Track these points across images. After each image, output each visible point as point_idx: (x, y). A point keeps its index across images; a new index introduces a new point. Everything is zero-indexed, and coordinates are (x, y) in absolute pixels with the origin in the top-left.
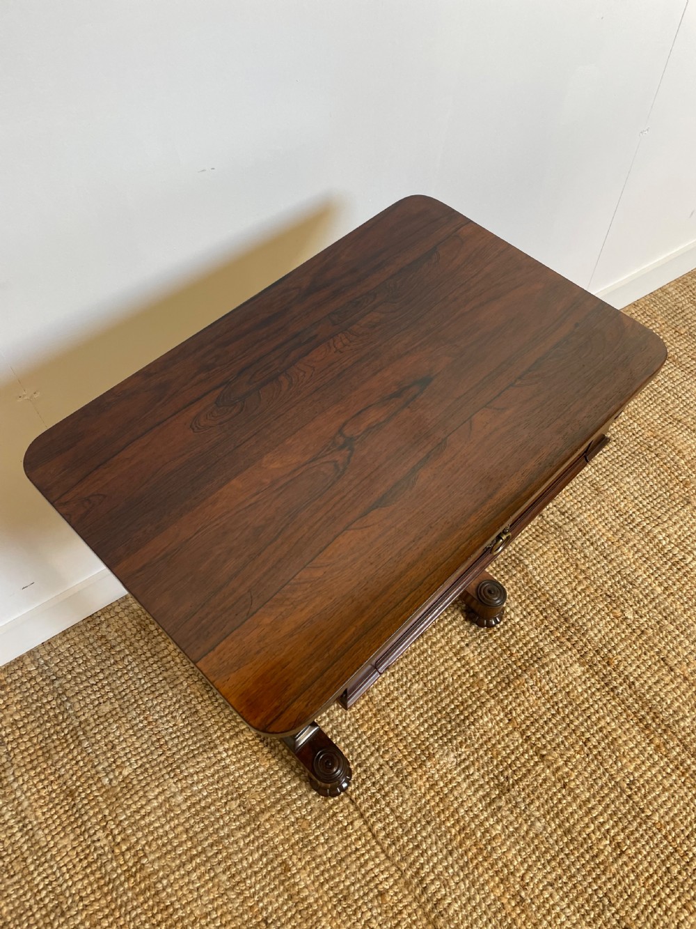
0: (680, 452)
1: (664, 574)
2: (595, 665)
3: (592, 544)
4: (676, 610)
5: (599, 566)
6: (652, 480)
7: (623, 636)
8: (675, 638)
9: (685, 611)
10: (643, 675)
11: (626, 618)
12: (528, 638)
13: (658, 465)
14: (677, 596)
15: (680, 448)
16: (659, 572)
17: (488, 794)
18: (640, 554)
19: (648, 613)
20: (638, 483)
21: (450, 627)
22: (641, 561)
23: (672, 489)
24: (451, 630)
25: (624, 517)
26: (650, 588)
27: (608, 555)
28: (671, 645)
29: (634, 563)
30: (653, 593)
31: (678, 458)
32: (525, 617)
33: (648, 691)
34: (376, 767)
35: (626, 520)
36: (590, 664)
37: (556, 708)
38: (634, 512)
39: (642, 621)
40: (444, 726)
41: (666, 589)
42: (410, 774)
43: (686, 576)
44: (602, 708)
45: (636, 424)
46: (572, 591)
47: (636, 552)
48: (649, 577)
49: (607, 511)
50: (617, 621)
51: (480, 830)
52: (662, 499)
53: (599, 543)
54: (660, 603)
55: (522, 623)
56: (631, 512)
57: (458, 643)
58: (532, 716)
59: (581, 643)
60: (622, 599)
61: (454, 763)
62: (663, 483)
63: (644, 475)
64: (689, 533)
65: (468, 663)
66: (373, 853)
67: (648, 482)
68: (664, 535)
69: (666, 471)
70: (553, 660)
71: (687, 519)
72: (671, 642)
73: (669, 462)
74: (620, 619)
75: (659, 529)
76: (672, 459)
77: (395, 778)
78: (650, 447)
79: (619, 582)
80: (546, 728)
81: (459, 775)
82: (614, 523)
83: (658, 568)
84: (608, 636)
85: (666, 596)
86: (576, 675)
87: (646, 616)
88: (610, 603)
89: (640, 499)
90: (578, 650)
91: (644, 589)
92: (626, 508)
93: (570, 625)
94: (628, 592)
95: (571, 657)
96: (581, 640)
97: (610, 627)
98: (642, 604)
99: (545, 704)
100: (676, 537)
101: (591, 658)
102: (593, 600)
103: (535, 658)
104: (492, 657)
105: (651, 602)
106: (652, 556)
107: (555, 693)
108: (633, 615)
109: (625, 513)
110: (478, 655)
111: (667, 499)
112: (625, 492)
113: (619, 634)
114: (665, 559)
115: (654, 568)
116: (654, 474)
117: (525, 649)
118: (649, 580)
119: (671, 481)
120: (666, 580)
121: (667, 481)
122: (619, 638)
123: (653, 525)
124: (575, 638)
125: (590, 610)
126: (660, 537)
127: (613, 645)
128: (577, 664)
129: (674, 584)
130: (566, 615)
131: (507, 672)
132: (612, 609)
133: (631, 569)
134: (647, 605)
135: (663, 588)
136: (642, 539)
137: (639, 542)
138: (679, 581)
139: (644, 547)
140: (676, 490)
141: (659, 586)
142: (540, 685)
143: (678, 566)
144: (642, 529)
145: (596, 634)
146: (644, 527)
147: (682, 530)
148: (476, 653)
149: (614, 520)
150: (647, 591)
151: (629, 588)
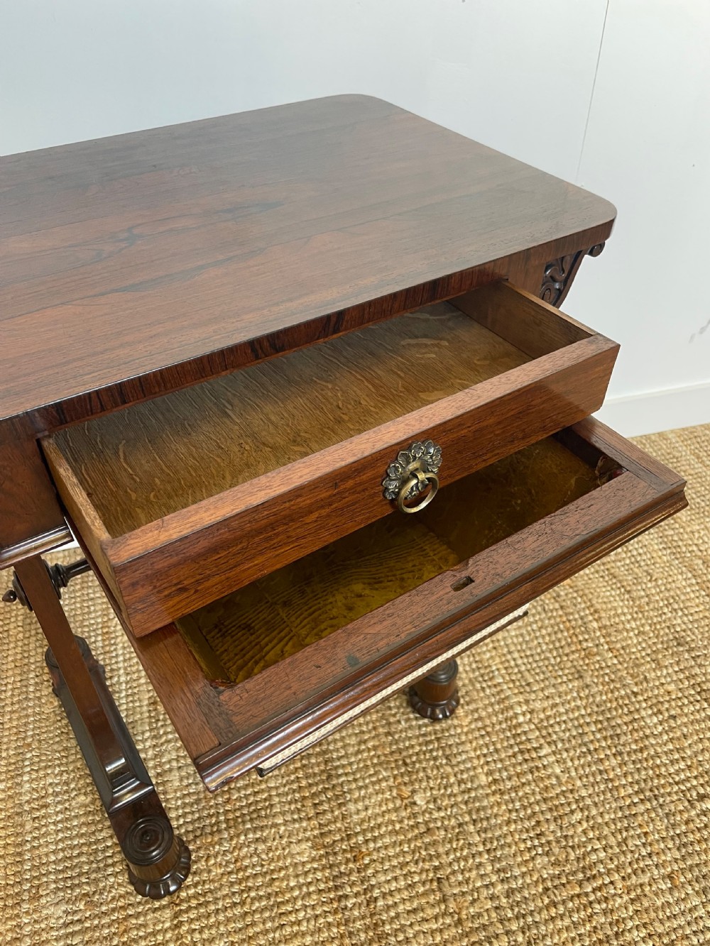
0: (596, 611)
1: (501, 760)
2: (335, 854)
4: (496, 816)
6: (543, 637)
7: (398, 826)
8: (473, 856)
9: (508, 823)
10: (395, 893)
11: (415, 803)
12: (263, 786)
13: (558, 620)
14: (506, 797)
15: (598, 606)
16: (496, 757)
18: (480, 724)
19: (452, 806)
20: (522, 635)
22: (477, 734)
23: (567, 655)
25: (482, 671)
26: (472, 773)
28: (462, 863)
29: (466, 734)
30: (472, 781)
31: (590, 618)
33: (392, 920)
35: (482, 676)
36: (330, 850)
37: (245, 895)
38: (498, 669)
39: (436, 815)
40: (80, 865)
41: (495, 781)
43: (532, 772)
44: (308, 921)
46: (360, 743)
47: (476, 720)
48: (478, 757)
50: (398, 803)
52: (547, 663)
54: (476, 799)
56: (494, 668)
57: (169, 762)
59: (329, 816)
60: (421, 774)
61: (62, 921)
62: (557, 645)
63: (535, 627)
64: (564, 718)
67: (537, 638)
68: (525, 708)
69: (568, 630)
70: (275, 825)
71: (569, 697)
72: (465, 859)
73: (576, 620)
74: (406, 801)
75: (521, 698)
76: (582, 618)
79: (431, 751)
80: (212, 920)
83: (497, 751)
84: (375, 819)
85: (489, 791)
86: (298, 859)
87: (446, 809)
88: (402, 775)
89: (516, 655)
90: (320, 824)
91: (462, 772)
92: (491, 661)
93: (330, 786)
94: (438, 768)
95: (305, 830)
96: (332, 812)
97: (384, 808)
98: (449, 791)
99: (232, 884)
100: (542, 716)
101: (334, 841)
102: (380, 764)
103: (255, 816)
104: (202, 796)
105: (463, 792)
106: (497, 732)
107: (255, 874)
108: (428, 802)
109: (486, 667)
110: (187, 786)
111: (553, 666)
112: (498, 641)
113: (393, 822)
114: (512, 742)
115: (492, 748)
116: (550, 630)
117: (252, 799)
118: (476, 762)
119: (569, 645)
120: (500, 771)
121: (563, 643)
122: (390, 828)
123: (516, 691)
124: (326, 807)
125: (370, 775)
126: (518, 710)
127: (376, 834)
128: (309, 844)
129: (510, 778)
130: (333, 772)
131: (208, 821)
132: (400, 784)
133: (457, 740)
134: (455, 796)
135: (490, 779)
136: (492, 705)
137: (485, 708)
138: (518, 777)
139: (489, 716)
140: (571, 657)
141: (487, 774)
142: (238, 855)
143: (527, 756)
144: (498, 693)
145: (358, 810)
146: (502, 690)
147: (555, 710)
148: (185, 782)
149: (466, 672)
150: (465, 776)
151: (441, 763)
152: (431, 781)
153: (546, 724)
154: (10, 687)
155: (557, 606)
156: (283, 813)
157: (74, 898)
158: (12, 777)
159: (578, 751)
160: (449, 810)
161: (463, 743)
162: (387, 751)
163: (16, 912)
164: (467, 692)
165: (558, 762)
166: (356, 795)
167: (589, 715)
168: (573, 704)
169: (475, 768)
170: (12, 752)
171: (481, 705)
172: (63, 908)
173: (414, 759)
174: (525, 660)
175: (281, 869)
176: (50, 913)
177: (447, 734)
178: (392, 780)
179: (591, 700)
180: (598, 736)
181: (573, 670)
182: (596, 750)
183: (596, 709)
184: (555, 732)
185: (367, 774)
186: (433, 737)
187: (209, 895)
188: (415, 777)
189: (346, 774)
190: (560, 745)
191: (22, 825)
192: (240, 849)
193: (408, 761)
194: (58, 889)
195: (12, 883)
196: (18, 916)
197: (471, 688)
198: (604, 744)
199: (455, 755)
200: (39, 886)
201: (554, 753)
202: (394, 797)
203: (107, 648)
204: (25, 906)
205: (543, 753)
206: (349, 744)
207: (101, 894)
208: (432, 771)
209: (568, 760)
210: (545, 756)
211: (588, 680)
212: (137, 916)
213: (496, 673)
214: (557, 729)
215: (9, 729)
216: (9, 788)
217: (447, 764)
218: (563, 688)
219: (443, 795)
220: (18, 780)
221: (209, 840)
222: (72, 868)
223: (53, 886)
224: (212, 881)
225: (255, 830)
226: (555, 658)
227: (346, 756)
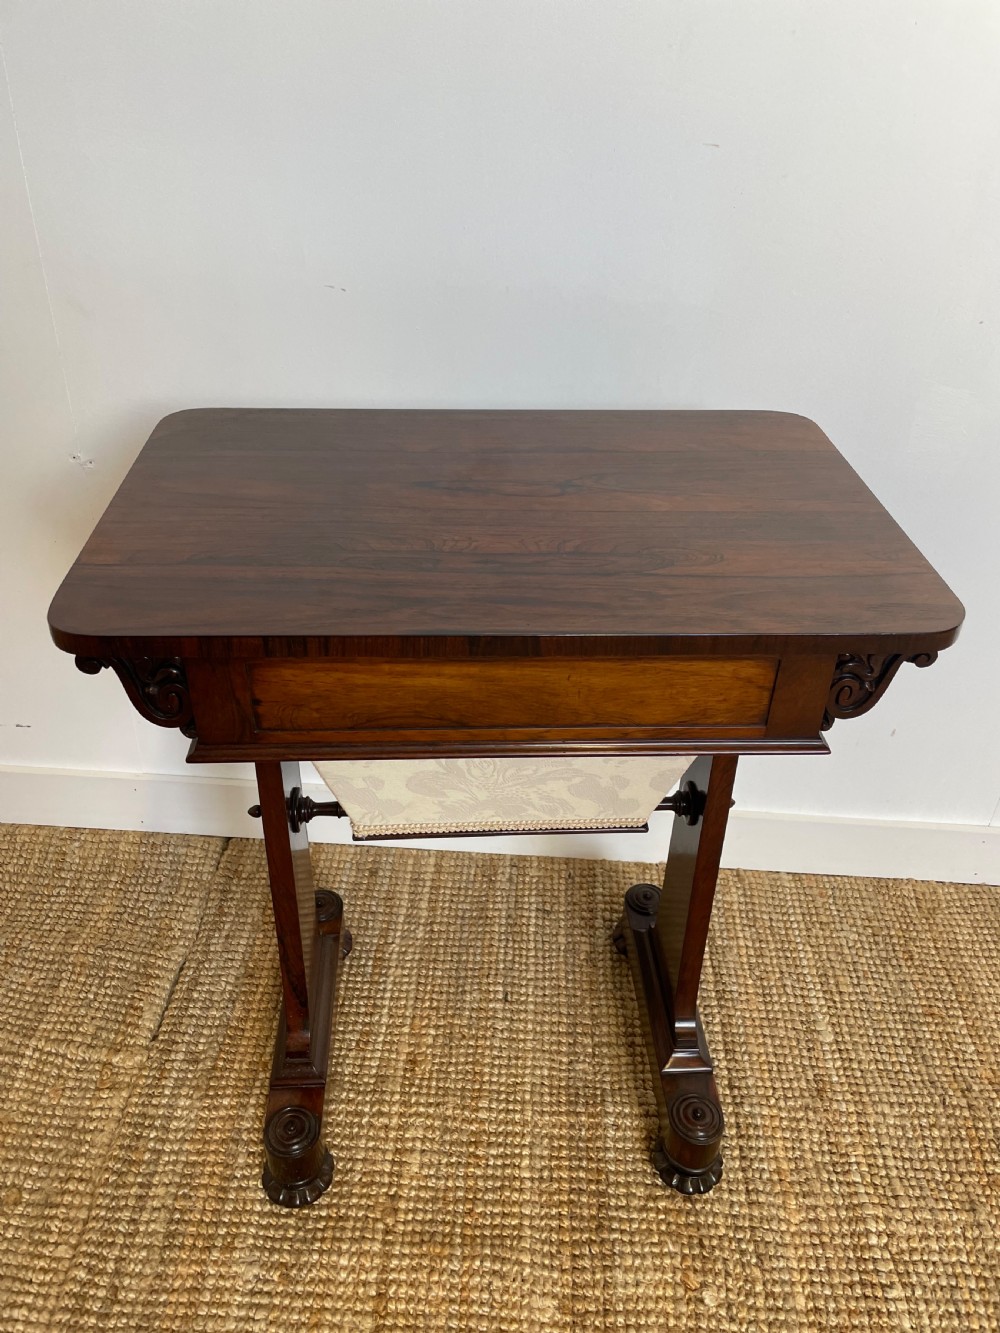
1: (832, 1286)
2: (584, 1327)
3: (743, 1158)
5: (726, 1196)
6: (934, 1139)
7: (672, 1322)
11: (702, 1301)
12: (516, 1210)
13: (961, 1122)
16: (826, 1279)
18: (814, 1228)
19: (750, 1322)
20: (903, 1127)
21: (422, 1109)
22: (807, 1240)
23: (962, 1175)
24: (419, 1115)
25: (835, 1159)
26: (787, 1289)
27: (758, 1192)
29: (793, 1235)
30: (784, 1300)
32: (541, 1178)
34: (156, 1204)
35: (834, 1165)
36: (578, 1320)
38: (858, 1164)
39: (726, 1326)
40: (285, 1227)
41: (816, 1310)
42: (182, 1247)
43: (870, 1316)
45: (973, 1048)
46: (649, 1198)
47: (810, 1221)
48: (802, 1271)
49: (811, 1131)
50: (681, 1292)
52: (929, 1176)
53: (756, 1165)
54: (784, 1324)
55: (528, 1184)
56: (853, 1160)
57: (414, 1139)
58: (416, 1317)
59: (588, 1277)
60: (719, 1266)
61: (250, 1287)
62: (951, 1156)
63: (924, 1122)
64: (935, 1258)
65: (400, 1176)
66: (40, 1302)
67: (924, 1138)
68: (882, 1227)
69: (971, 1141)
70: (519, 1263)
71: (948, 1233)
73: (986, 1130)
74: (691, 1294)
75: (880, 1212)
77: (160, 1237)
78: (969, 1089)
79: (740, 1241)
81: (240, 1306)
82: (808, 1156)
83: (829, 1271)
84: (645, 1303)
85: (805, 1321)
86: (536, 1316)
87: (741, 1324)
88: (694, 1257)
89: (888, 1152)
90: (574, 1283)
91: (775, 1282)
92: (850, 1149)
93: (598, 1240)
94: (743, 1265)
95: (555, 1284)
96: (594, 1273)
97: (660, 1292)
98: (751, 1302)
99: (451, 1316)
100: (904, 1245)
101: (587, 1312)
102: (669, 1234)
103: (497, 1242)
104: (441, 1195)
105: (770, 1310)
106: (835, 1246)
107: (481, 1316)
108: (719, 1306)
109: (842, 1155)
110: (426, 1177)
111: (937, 1183)
112: (868, 1125)
113: (667, 1315)
114: (853, 1266)
115: (823, 1266)
116: (945, 1132)
117: (498, 1221)
118: (796, 1277)
119: (968, 1162)
120: (827, 1298)
121: (961, 1156)
122: (662, 1320)
123: (876, 1201)
124: (587, 1263)
125: (652, 1243)
126: (872, 1227)
127: (642, 1322)
128: (556, 1303)
129: (837, 1313)
130: (606, 1223)
131: (441, 1228)
132: (688, 1268)
133: (778, 1239)
134: (757, 1310)
135: (811, 1305)
136: (837, 1208)
137: (826, 1209)
138: (849, 1315)
139: (830, 1222)
140: (967, 1179)
141: (807, 1297)
142: (468, 1283)
143: (868, 1292)
144: (850, 1195)
145: (627, 1283)
146: (856, 1193)
147: (924, 1244)
148: (425, 1172)
149: (813, 1152)
150: (777, 1289)
151: (749, 1262)
152: (730, 1280)
153: (907, 1258)
154: (261, 989)
155: (963, 1102)
156: (533, 1252)
157: (269, 1264)
158: (239, 1096)
159: (943, 1308)
160: (745, 1326)
161: (786, 1245)
162: (682, 1220)
163: (204, 1257)
164: (807, 1179)
165: (910, 1313)
166: (629, 1262)
167: (972, 1265)
168: (952, 1243)
169: (793, 1283)
170: (245, 1066)
171: (821, 1203)
172: (256, 1271)
173: (715, 1242)
174: (900, 1164)
175: (513, 1321)
176: (239, 1271)
177: (767, 1227)
178: (679, 1259)
179: (980, 1245)
180: (977, 1297)
181: (965, 1197)
182: (968, 1314)
183: (983, 1260)
184: (917, 1274)
185: (649, 1241)
186: (747, 1224)
187: (421, 1319)
188: (710, 1266)
189: (622, 1232)
190: (919, 1292)
191: (235, 1157)
192: (471, 1276)
193: (706, 1243)
194: (255, 1246)
195: (207, 1220)
196: (204, 1262)
197: (815, 1176)
198: (982, 1310)
199: (770, 1256)
200: (235, 1236)
201: (908, 1300)
202: (676, 1283)
203: (376, 978)
204: (216, 1254)
205: (893, 1294)
206: (634, 1195)
207: (300, 1270)
208: (735, 1267)
209: (926, 1316)
210: (894, 1300)
211: (982, 1218)
212: (335, 1311)
213: (855, 1167)
214: (921, 1269)
215: (249, 1039)
216: (232, 1107)
217: (756, 1265)
218: (943, 1217)
219: (741, 1303)
220: (244, 1101)
221: (438, 1250)
222: (277, 1228)
223: (251, 1241)
224: (429, 1303)
225: (494, 1259)
226: (943, 1173)
227: (627, 1208)
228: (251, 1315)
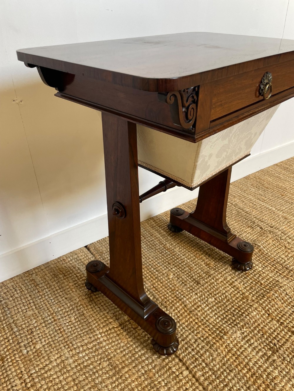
12: (268, 277)
17: (265, 354)
24: (225, 274)
32: (264, 268)
34: (193, 341)
40: (231, 318)
42: (215, 343)
46: (286, 257)
51: (265, 374)
55: (263, 271)
57: (231, 279)
58: (281, 312)
65: (238, 288)
77: (206, 346)
81: (245, 344)
130: (286, 267)
131: (261, 292)
194: (231, 328)
195: (211, 333)
203: (173, 253)
228: (250, 343)
